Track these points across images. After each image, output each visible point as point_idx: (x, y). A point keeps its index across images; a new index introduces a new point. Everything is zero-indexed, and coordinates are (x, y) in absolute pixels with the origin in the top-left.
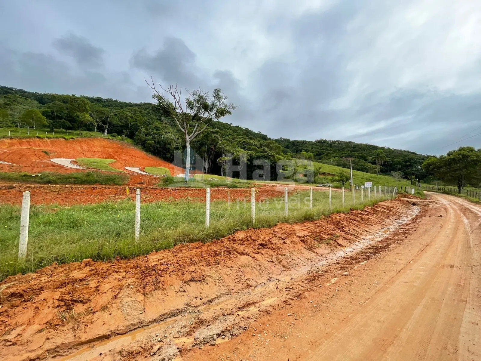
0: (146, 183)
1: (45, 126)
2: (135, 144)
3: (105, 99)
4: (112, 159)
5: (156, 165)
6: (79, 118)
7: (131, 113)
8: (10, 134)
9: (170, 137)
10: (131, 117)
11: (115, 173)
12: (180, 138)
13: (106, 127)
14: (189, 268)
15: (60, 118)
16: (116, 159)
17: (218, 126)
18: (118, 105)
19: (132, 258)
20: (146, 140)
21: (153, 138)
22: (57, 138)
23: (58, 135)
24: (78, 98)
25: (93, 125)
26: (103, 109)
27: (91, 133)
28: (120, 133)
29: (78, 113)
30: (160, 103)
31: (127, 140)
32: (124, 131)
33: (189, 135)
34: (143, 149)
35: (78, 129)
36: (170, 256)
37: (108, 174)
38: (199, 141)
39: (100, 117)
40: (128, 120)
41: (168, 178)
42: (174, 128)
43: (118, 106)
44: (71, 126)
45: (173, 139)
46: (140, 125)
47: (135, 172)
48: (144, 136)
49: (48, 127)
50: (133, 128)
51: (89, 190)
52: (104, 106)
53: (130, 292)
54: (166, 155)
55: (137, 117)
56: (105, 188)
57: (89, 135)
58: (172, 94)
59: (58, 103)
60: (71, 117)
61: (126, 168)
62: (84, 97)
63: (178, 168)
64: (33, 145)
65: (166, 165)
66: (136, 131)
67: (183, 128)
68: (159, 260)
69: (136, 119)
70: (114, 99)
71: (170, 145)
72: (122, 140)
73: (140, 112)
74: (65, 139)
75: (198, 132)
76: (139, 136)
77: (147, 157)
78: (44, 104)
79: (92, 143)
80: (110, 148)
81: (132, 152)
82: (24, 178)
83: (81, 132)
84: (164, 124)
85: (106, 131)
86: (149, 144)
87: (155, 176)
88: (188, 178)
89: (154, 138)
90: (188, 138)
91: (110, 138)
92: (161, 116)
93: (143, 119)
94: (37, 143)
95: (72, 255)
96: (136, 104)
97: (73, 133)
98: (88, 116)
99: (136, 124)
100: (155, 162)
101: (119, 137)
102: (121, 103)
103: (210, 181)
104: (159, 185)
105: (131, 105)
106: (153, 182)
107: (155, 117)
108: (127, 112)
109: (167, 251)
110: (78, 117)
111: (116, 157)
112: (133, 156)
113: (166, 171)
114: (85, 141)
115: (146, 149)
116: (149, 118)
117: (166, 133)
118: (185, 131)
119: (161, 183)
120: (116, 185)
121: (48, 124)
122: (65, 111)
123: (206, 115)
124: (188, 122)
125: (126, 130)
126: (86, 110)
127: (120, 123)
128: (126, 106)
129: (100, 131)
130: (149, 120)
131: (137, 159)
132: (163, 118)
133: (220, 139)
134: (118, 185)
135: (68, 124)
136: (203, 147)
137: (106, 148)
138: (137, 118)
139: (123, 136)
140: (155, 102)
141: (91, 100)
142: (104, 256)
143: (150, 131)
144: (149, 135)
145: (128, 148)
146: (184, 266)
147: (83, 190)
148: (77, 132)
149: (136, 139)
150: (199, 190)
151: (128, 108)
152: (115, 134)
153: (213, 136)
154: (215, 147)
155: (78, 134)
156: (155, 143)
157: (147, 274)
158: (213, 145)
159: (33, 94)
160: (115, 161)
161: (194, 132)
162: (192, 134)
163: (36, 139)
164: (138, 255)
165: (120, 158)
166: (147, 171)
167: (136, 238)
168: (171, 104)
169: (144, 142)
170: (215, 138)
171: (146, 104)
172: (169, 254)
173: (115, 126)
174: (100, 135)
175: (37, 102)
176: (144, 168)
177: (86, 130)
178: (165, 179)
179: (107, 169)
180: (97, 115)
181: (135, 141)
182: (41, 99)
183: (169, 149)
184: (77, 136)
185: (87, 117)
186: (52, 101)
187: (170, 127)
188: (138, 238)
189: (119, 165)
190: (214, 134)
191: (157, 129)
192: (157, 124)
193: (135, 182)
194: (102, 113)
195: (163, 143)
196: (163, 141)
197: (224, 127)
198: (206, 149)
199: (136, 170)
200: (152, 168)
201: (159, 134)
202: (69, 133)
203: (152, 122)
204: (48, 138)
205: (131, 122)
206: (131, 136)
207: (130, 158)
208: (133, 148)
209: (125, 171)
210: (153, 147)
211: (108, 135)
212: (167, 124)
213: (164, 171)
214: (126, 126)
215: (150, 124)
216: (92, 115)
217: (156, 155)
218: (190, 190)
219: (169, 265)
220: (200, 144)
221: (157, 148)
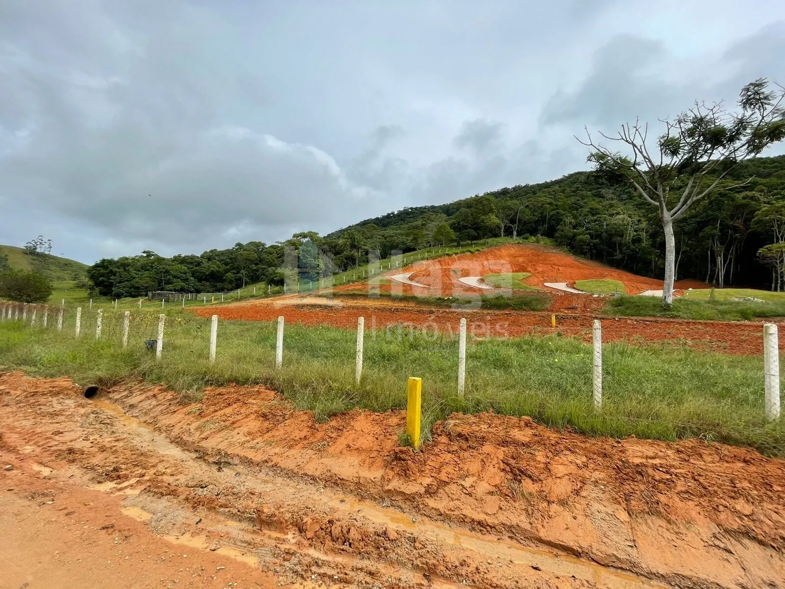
0: (581, 308)
1: (452, 241)
2: (557, 246)
3: (512, 188)
4: (524, 271)
5: (596, 277)
6: (484, 223)
7: (548, 197)
8: (426, 255)
9: (621, 222)
10: (549, 204)
11: (532, 292)
12: (643, 220)
13: (515, 227)
14: (732, 501)
15: (465, 227)
16: (529, 272)
17: (752, 169)
18: (529, 191)
19: (593, 436)
20: (575, 235)
21: (587, 229)
22: (464, 252)
23: (464, 250)
24: (482, 197)
25: (499, 228)
26: (509, 203)
27: (497, 239)
28: (533, 232)
29: (483, 217)
30: (602, 165)
31: (545, 241)
32: (540, 228)
33: (669, 210)
34: (570, 251)
35: (484, 238)
36: (673, 457)
37: (522, 294)
38: (696, 217)
39: (507, 216)
40: (545, 209)
41: (622, 299)
42: (628, 203)
43: (529, 193)
44: (476, 235)
45: (628, 225)
46: (564, 213)
47: (561, 290)
48: (572, 230)
49: (455, 241)
50: (553, 220)
51: (501, 317)
52: (512, 198)
53: (601, 495)
54: (613, 256)
55: (558, 201)
56: (522, 315)
57: (495, 243)
58: (628, 139)
59: (463, 210)
60: (475, 224)
61: (546, 284)
62: (488, 194)
63: (643, 278)
64: (443, 264)
65: (614, 274)
66: (558, 224)
67: (655, 197)
68: (647, 457)
69: (556, 205)
70: (523, 185)
71: (622, 236)
72: (538, 241)
73: (563, 192)
74: (471, 252)
75: (695, 198)
76: (562, 231)
77: (576, 263)
78: (451, 215)
79: (499, 252)
80: (520, 256)
81: (552, 258)
82: (439, 301)
83: (487, 240)
84: (607, 200)
85: (515, 233)
86: (581, 241)
87: (595, 296)
88: (671, 298)
89: (590, 229)
90: (667, 216)
91: (521, 242)
92: (600, 188)
93: (569, 202)
94: (447, 261)
95: (508, 406)
96: (555, 181)
97: (478, 243)
98: (494, 217)
99: (558, 213)
100: (593, 271)
101: (533, 238)
102: (533, 187)
103: (738, 303)
104: (604, 312)
105: (547, 185)
106: (594, 306)
107: (589, 193)
108: (544, 198)
109: (664, 445)
110: (483, 221)
111: (529, 269)
112: (554, 264)
113: (616, 285)
114: (491, 251)
115: (576, 251)
116: (578, 198)
117: (611, 215)
118: (661, 203)
119: (608, 307)
120: (533, 310)
121: (455, 238)
122: (470, 218)
123: (719, 154)
124: (665, 183)
125: (543, 226)
126: (491, 211)
127: (533, 217)
128: (540, 190)
129: (507, 235)
130: (578, 200)
131: (560, 268)
132: (603, 191)
133: (762, 199)
134: (537, 311)
135: (473, 233)
136: (707, 230)
137: (515, 257)
138: (559, 203)
139: (539, 235)
140: (592, 167)
141: (496, 195)
142: (548, 419)
143: (580, 218)
144: (580, 226)
145: (546, 253)
146: (715, 492)
147: (495, 318)
148: (482, 241)
149: (558, 237)
150: (706, 324)
151: (543, 192)
152: (527, 235)
153: (739, 196)
154: (747, 221)
155: (484, 244)
156: (592, 238)
157: (625, 474)
158: (738, 218)
159: (440, 207)
160: (529, 274)
161: (682, 200)
162: (680, 204)
163: (447, 257)
164: (603, 435)
165: (536, 270)
166: (579, 288)
167: (596, 403)
168: (624, 161)
169: (571, 239)
170: (744, 201)
171: (571, 176)
172: (669, 452)
173: (525, 223)
174: (509, 240)
175: (445, 215)
176: (575, 283)
177: (492, 237)
178: (617, 300)
179: (520, 288)
180: (503, 213)
181: (556, 241)
182: (448, 210)
183: (620, 244)
184: (483, 247)
185: (493, 219)
186: (458, 210)
187: (620, 204)
188: (600, 405)
189: (535, 280)
190: (741, 192)
191: (593, 212)
192: (594, 204)
193: (562, 305)
194: (510, 209)
195: (607, 236)
196: (606, 232)
197: (774, 167)
198: (717, 232)
199: (562, 286)
200: (589, 282)
201: (599, 221)
202: (474, 244)
203: (585, 203)
204: (456, 254)
205: (549, 212)
206: (550, 233)
207: (551, 268)
208: (554, 251)
209: (545, 289)
210: (588, 244)
211: (518, 238)
212: (612, 199)
213: (612, 286)
214: (542, 220)
215: (581, 207)
216: (498, 215)
217: (594, 258)
218: (680, 324)
219: (673, 476)
220: (699, 223)
221: (595, 245)
